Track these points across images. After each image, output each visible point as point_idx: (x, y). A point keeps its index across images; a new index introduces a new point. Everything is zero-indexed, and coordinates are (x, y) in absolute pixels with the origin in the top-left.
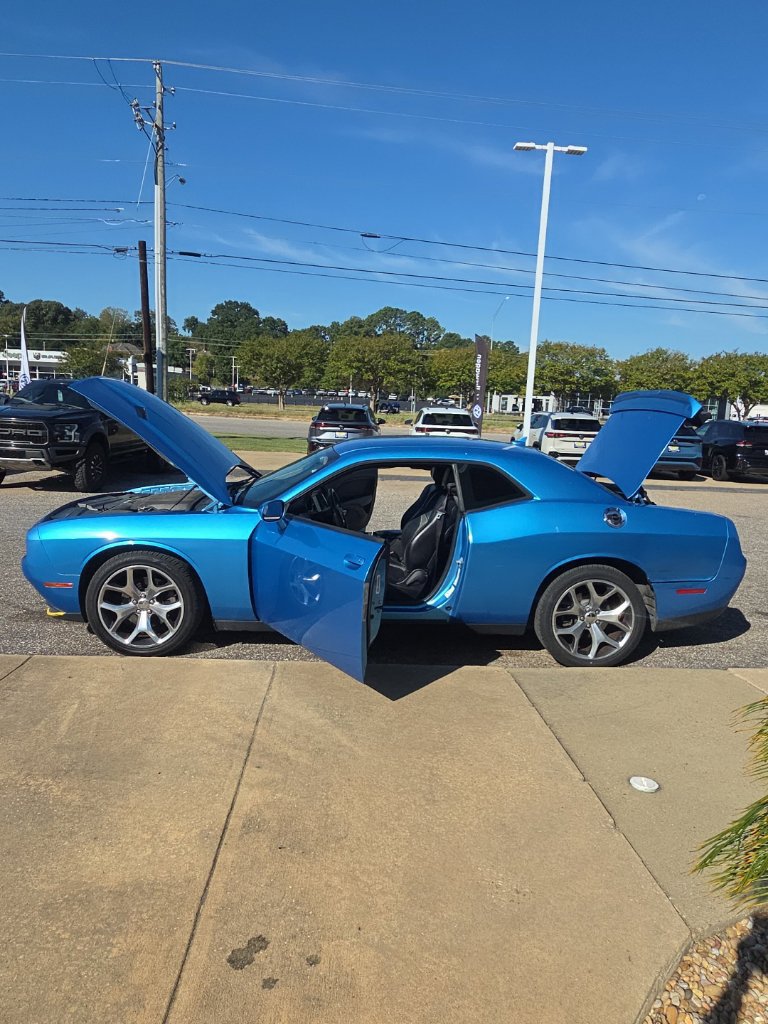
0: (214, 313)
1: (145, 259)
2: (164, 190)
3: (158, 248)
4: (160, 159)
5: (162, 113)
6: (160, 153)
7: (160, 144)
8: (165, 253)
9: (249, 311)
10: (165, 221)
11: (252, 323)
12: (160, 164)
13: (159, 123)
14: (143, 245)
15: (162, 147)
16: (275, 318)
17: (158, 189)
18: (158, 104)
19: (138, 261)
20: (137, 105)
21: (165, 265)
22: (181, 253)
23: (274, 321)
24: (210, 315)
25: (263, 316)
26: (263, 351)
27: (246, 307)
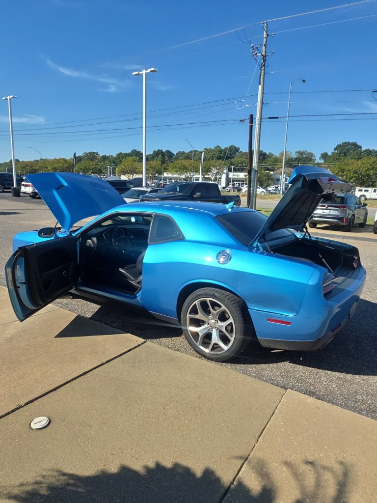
0: (335, 149)
1: (252, 123)
2: (263, 87)
3: (258, 117)
4: (263, 71)
5: (266, 47)
6: (263, 68)
7: (263, 64)
8: (261, 119)
9: (356, 146)
10: (262, 103)
11: (357, 153)
12: (262, 74)
13: (263, 53)
14: (251, 116)
15: (264, 65)
16: (371, 149)
17: (260, 87)
18: (264, 43)
19: (249, 125)
20: (253, 47)
21: (260, 125)
22: (269, 118)
23: (370, 151)
24: (333, 151)
25: (363, 149)
26: (345, 168)
27: (355, 144)
